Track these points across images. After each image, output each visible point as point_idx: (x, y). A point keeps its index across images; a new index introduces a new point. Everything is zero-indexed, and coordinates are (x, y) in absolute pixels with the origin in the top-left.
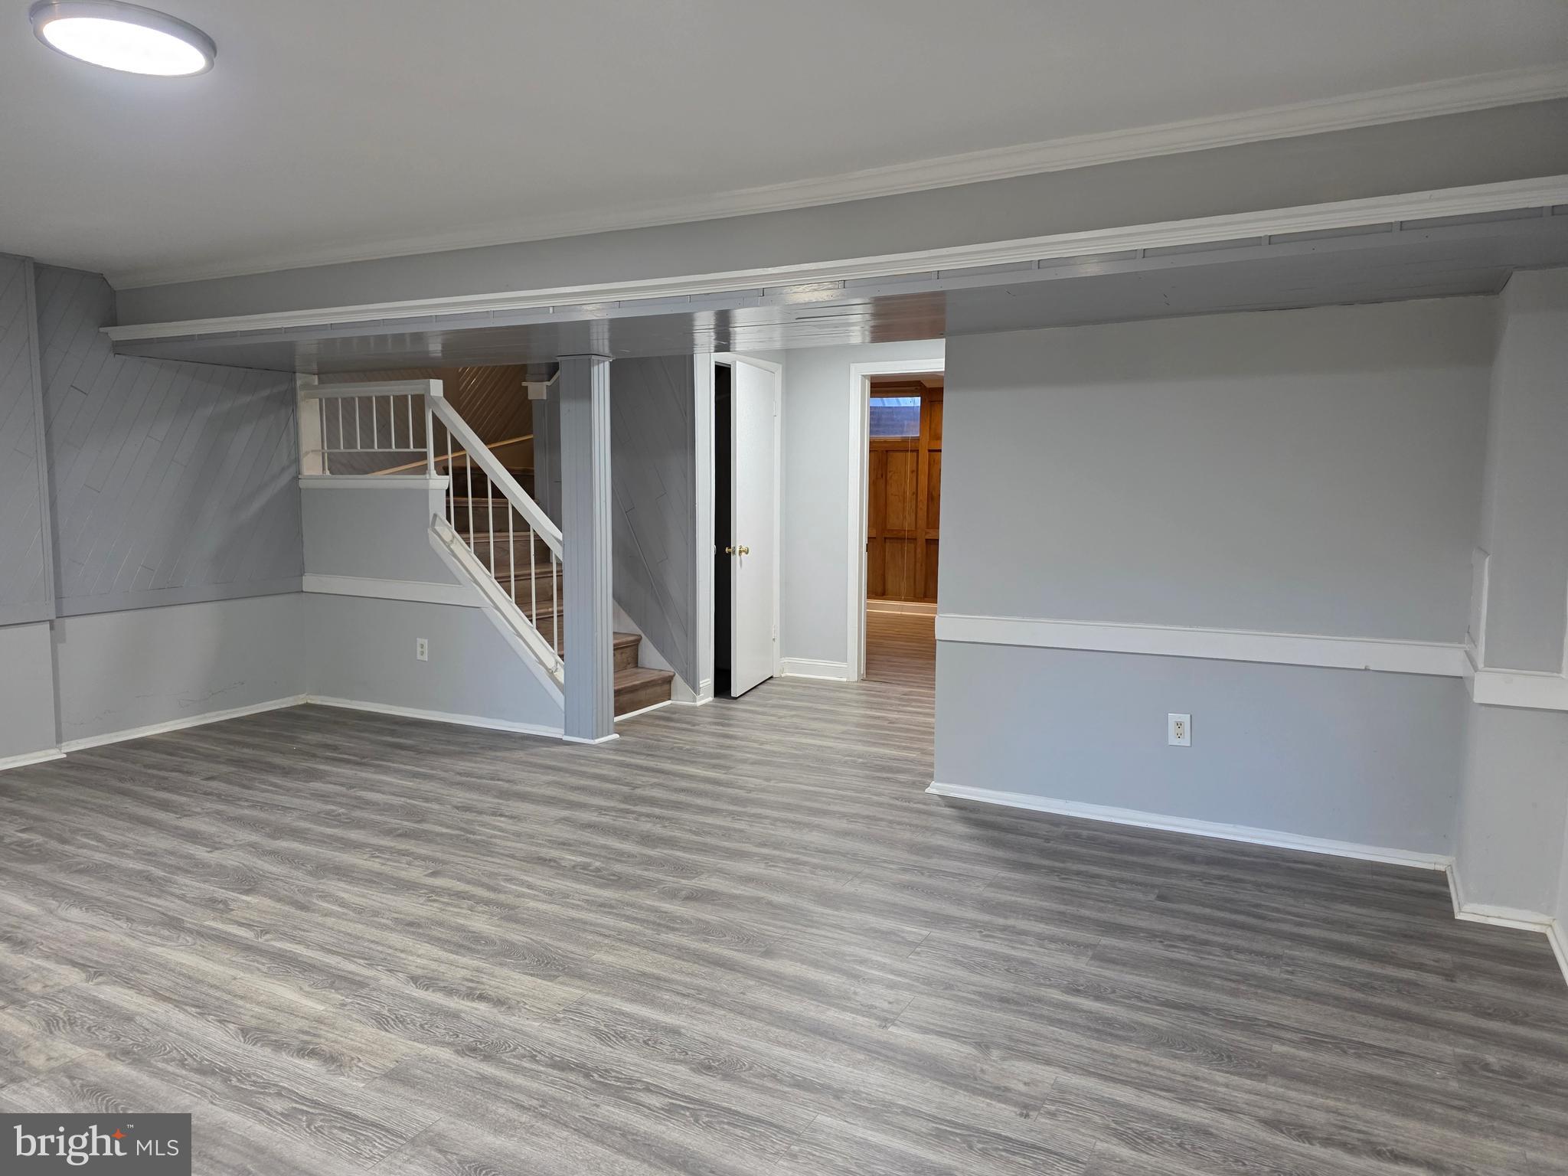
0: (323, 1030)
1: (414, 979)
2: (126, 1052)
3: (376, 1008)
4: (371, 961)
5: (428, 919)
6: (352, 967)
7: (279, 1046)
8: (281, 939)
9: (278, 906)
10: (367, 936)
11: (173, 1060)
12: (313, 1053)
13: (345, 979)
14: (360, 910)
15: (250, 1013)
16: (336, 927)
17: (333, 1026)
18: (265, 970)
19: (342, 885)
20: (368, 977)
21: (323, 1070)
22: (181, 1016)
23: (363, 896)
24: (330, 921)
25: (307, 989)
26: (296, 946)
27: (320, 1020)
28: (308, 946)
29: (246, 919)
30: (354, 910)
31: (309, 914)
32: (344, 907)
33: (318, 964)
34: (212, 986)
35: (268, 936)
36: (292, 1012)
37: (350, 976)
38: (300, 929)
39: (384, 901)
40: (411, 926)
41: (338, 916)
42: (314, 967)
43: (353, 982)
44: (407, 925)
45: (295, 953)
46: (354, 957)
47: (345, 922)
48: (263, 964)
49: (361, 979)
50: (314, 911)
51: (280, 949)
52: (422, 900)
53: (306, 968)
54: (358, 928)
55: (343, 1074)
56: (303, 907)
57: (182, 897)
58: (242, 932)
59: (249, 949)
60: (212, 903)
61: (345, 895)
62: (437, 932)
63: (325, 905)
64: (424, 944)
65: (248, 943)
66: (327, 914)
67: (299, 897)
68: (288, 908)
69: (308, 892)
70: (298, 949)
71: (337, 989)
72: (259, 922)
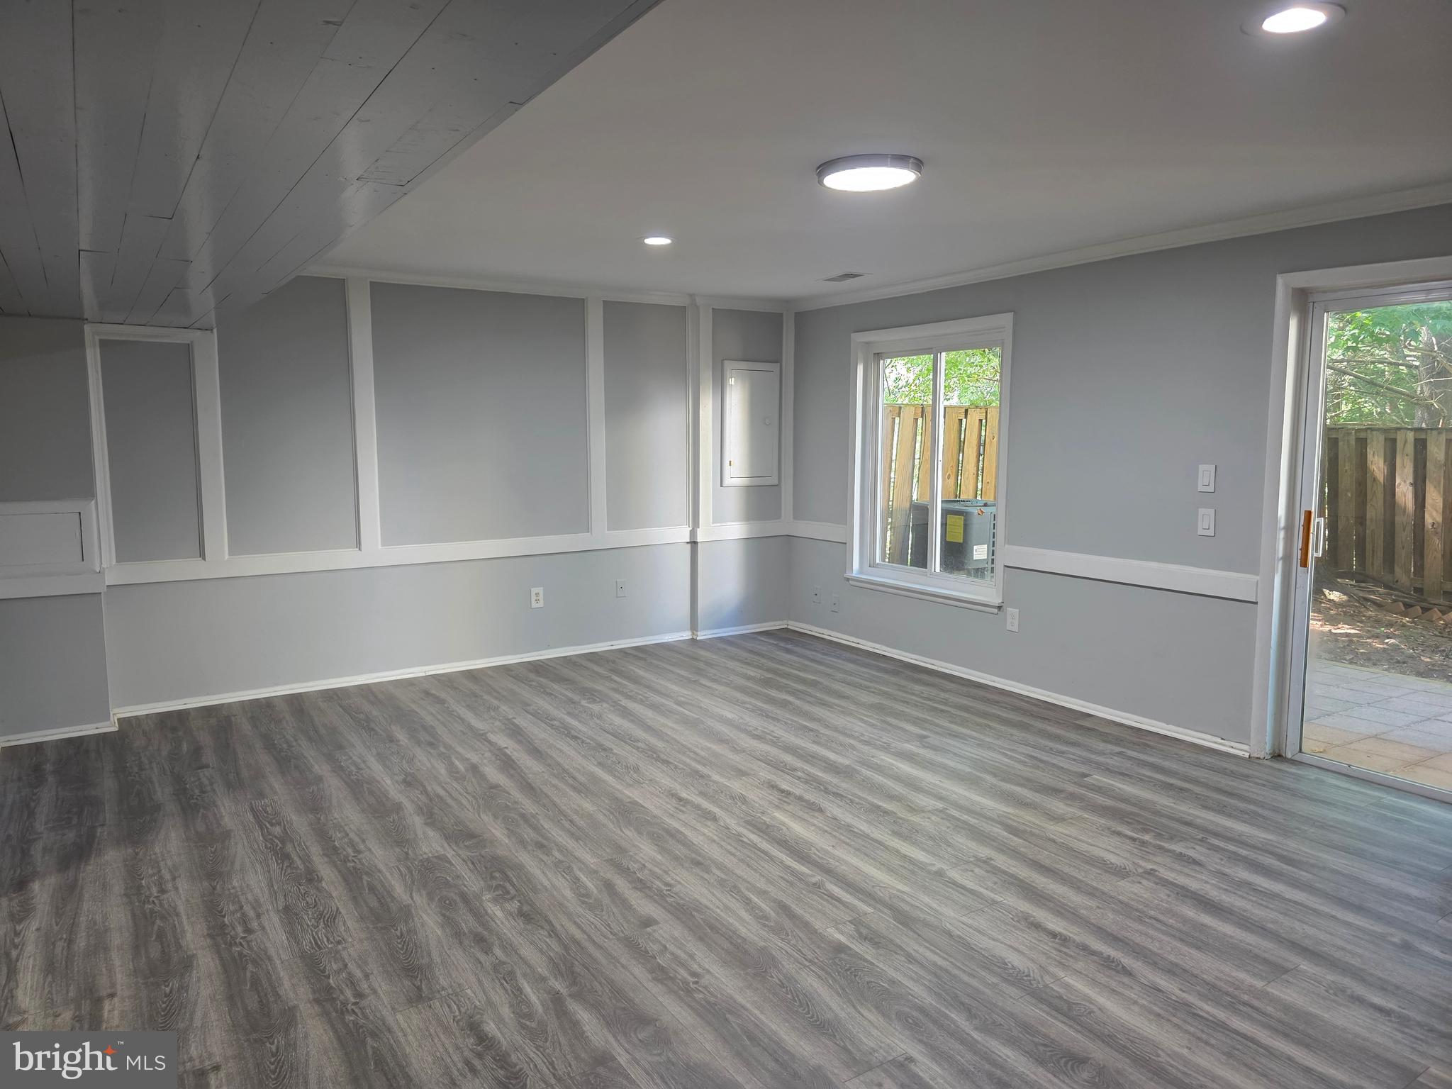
0: (776, 802)
1: (714, 819)
3: (743, 807)
4: (738, 838)
5: (682, 866)
6: (753, 837)
7: (800, 799)
8: (803, 874)
9: (807, 917)
10: (735, 861)
12: (782, 791)
13: (758, 829)
14: (734, 890)
15: (818, 820)
16: (758, 875)
17: (770, 803)
18: (813, 848)
19: (743, 931)
20: (743, 827)
21: (778, 783)
23: (727, 908)
24: (761, 884)
25: (783, 828)
26: (791, 864)
27: (777, 807)
28: (782, 862)
29: (836, 907)
30: (739, 892)
31: (780, 898)
32: (747, 899)
33: (776, 845)
35: (814, 880)
36: (794, 816)
37: (755, 831)
38: (788, 882)
39: (710, 896)
40: (699, 863)
41: (753, 888)
42: (778, 843)
43: (754, 826)
44: (701, 864)
45: (792, 858)
46: (749, 844)
47: (749, 880)
48: (815, 854)
49: (748, 827)
50: (775, 901)
51: (803, 865)
52: (677, 889)
53: (783, 844)
54: (742, 871)
55: (769, 779)
56: (783, 908)
57: (910, 958)
58: (836, 890)
59: (828, 871)
60: (874, 939)
61: (744, 914)
62: (679, 850)
63: (763, 906)
64: (696, 843)
65: (828, 877)
66: (762, 893)
67: (787, 924)
68: (799, 911)
69: (778, 930)
70: (789, 861)
71: (765, 823)
72: (822, 898)
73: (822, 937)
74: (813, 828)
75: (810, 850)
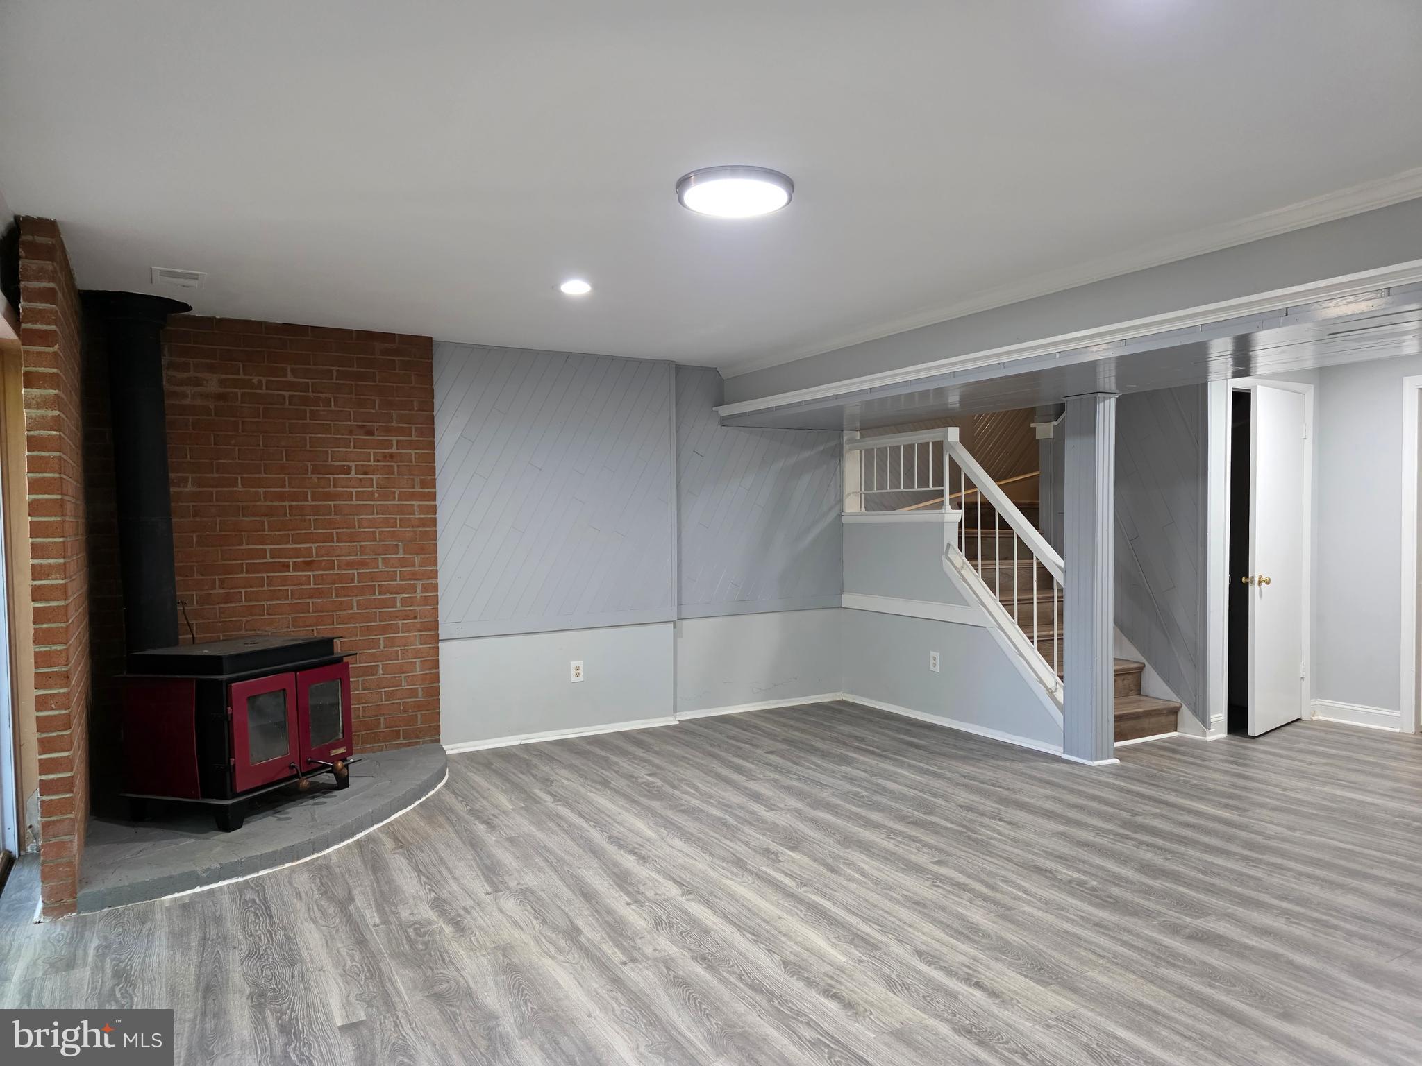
1: (919, 954)
2: (704, 959)
5: (932, 902)
6: (868, 930)
7: (810, 983)
8: (815, 893)
9: (814, 865)
10: (881, 905)
11: (734, 973)
12: (835, 997)
13: (863, 939)
14: (877, 882)
15: (790, 949)
16: (857, 892)
17: (851, 977)
18: (802, 916)
19: (863, 857)
20: (881, 942)
21: (842, 1013)
22: (742, 939)
23: (880, 871)
24: (853, 886)
25: (833, 940)
26: (826, 902)
27: (841, 969)
28: (835, 904)
29: (790, 870)
30: (872, 881)
31: (837, 877)
32: (864, 876)
33: (842, 921)
34: (764, 920)
35: (805, 889)
36: (821, 957)
37: (866, 937)
38: (829, 888)
39: (896, 878)
40: (918, 905)
41: (859, 883)
42: (839, 922)
43: (868, 943)
44: (916, 904)
45: (824, 907)
46: (871, 922)
47: (864, 890)
48: (801, 911)
49: (875, 942)
50: (840, 875)
51: (814, 901)
52: (928, 883)
53: (833, 922)
54: (875, 897)
55: (858, 1022)
56: (833, 870)
57: (747, 844)
58: (787, 881)
59: (791, 896)
60: (767, 853)
61: (865, 867)
62: (940, 916)
63: (850, 871)
64: (928, 924)
65: (792, 891)
66: (851, 880)
67: (830, 861)
68: (821, 868)
69: (837, 858)
70: (827, 904)
71: (856, 946)
72: (800, 875)
73: (805, 854)
74: (799, 939)
75: (805, 915)
